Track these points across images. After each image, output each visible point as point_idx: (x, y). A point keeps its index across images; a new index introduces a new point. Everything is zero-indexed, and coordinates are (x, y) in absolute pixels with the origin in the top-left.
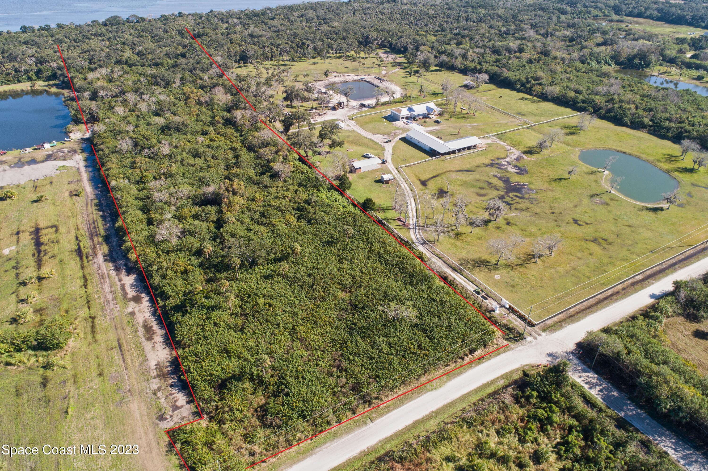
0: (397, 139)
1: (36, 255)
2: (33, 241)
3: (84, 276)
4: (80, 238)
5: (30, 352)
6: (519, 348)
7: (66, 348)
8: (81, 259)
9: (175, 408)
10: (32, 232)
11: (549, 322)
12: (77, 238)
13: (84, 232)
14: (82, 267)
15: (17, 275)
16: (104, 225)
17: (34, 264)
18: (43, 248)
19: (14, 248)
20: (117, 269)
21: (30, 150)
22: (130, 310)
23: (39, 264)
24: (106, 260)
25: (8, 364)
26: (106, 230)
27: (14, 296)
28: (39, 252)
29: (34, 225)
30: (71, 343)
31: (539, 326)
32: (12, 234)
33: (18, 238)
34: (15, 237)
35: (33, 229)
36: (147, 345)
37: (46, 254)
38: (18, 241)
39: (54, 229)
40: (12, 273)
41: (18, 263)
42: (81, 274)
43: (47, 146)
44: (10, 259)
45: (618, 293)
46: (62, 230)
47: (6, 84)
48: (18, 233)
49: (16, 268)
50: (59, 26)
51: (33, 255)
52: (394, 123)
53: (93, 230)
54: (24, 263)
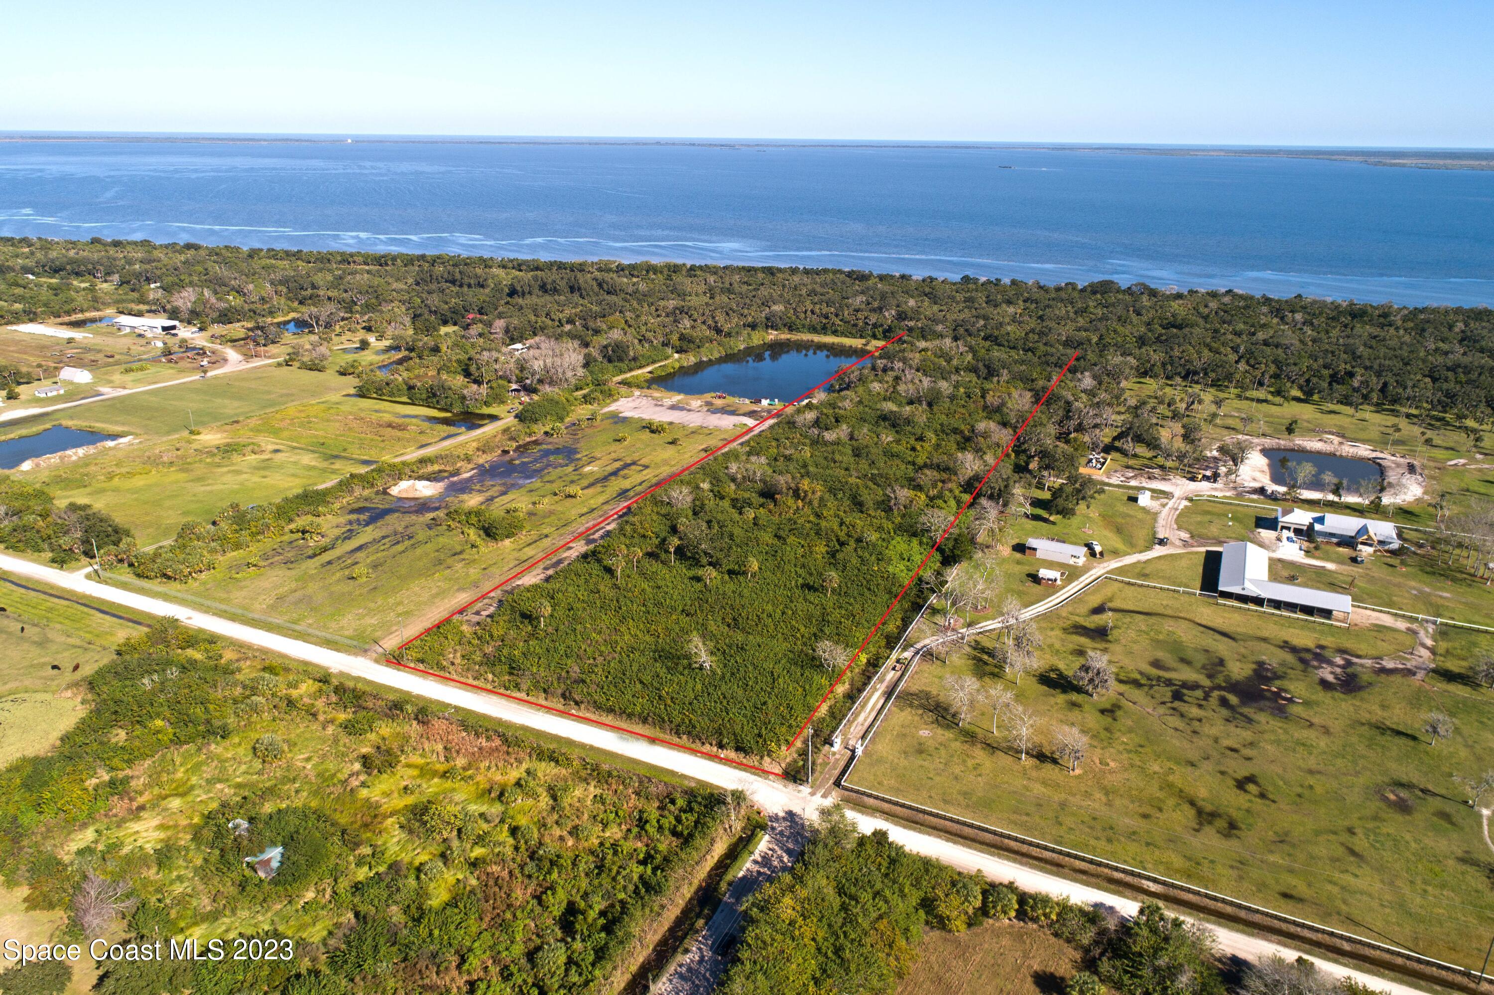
0: (1203, 549)
1: (599, 480)
2: (615, 470)
3: (594, 509)
4: (644, 483)
5: (481, 532)
6: (775, 785)
7: (500, 544)
8: (616, 497)
9: (478, 613)
10: (626, 464)
11: (871, 801)
12: (642, 482)
13: (656, 480)
14: (606, 503)
17: (586, 485)
19: (596, 469)
21: (747, 401)
22: (574, 545)
23: (588, 486)
24: (626, 507)
25: (463, 533)
27: (538, 498)
28: (604, 479)
29: (637, 459)
30: (507, 542)
31: (846, 793)
32: (614, 459)
33: (612, 463)
35: (630, 462)
36: (537, 571)
37: (605, 482)
38: (607, 466)
39: (642, 468)
40: (564, 484)
41: (579, 480)
42: (595, 507)
43: (765, 402)
44: (580, 475)
45: (1059, 865)
46: (646, 471)
47: (846, 336)
48: (618, 460)
49: (573, 482)
50: (1014, 282)
51: (597, 479)
52: (1260, 530)
54: (583, 481)
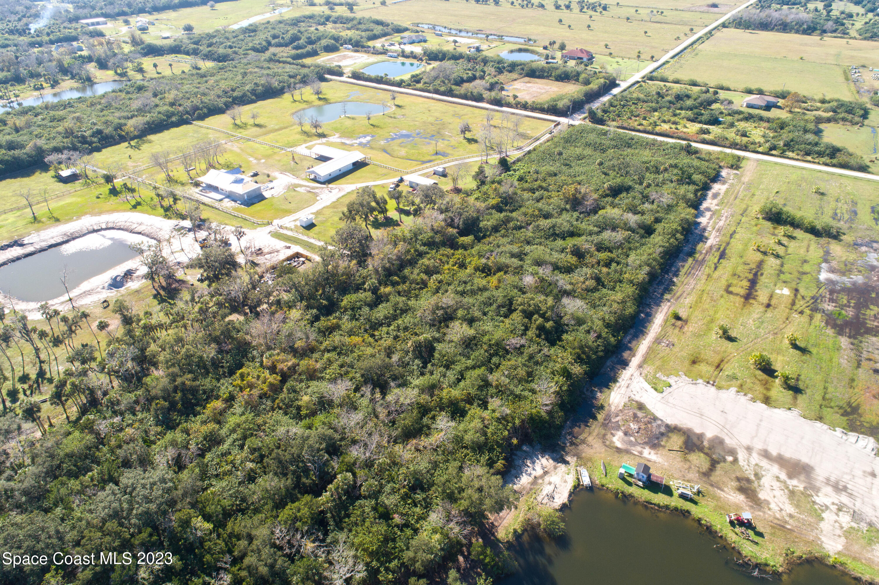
1: (759, 273)
2: (757, 288)
3: (731, 237)
4: (713, 266)
8: (725, 250)
10: (754, 299)
12: (716, 268)
13: (706, 270)
14: (728, 244)
15: (782, 265)
16: (683, 266)
17: (765, 267)
18: (751, 276)
19: (778, 291)
20: (704, 230)
22: (717, 207)
23: (760, 264)
24: (707, 239)
26: (685, 261)
27: (789, 252)
28: (755, 275)
29: (748, 306)
32: (775, 308)
33: (770, 300)
34: (773, 303)
35: (751, 301)
36: (722, 192)
37: (751, 270)
38: (771, 296)
39: (731, 289)
40: (786, 268)
41: (778, 275)
42: (732, 240)
44: (784, 282)
46: (723, 283)
48: (768, 306)
49: (781, 272)
51: (762, 274)
53: (696, 266)
54: (773, 272)
